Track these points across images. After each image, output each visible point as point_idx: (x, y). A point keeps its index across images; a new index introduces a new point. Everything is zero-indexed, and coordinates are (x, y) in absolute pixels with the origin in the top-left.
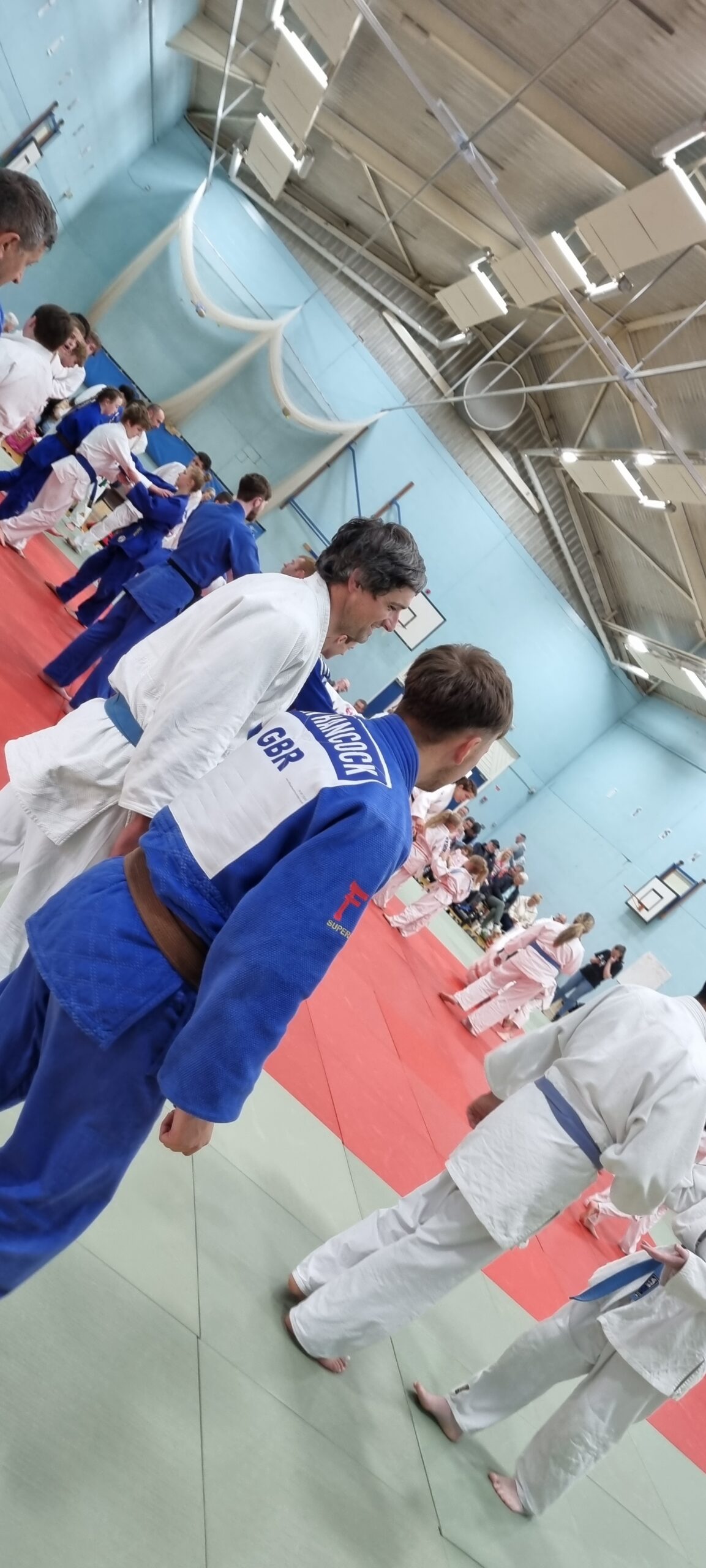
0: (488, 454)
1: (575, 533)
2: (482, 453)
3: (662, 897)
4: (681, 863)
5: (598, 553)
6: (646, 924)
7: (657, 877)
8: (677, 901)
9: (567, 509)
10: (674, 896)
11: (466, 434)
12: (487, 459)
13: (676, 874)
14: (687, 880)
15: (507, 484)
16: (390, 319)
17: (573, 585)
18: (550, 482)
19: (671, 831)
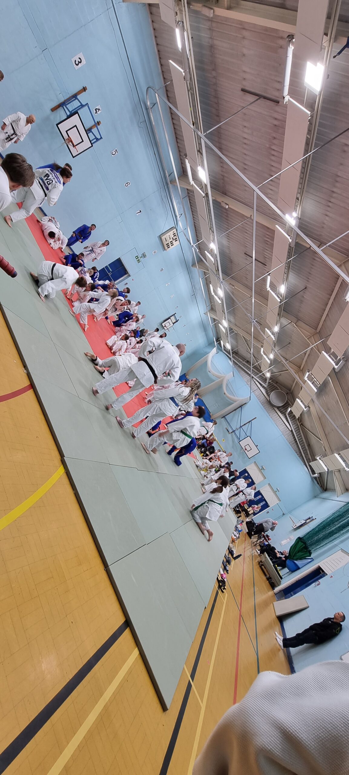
0: (278, 414)
1: (302, 438)
2: (276, 414)
5: (309, 445)
9: (300, 431)
11: (272, 409)
12: (277, 415)
15: (283, 422)
16: (255, 381)
17: (300, 452)
18: (295, 424)
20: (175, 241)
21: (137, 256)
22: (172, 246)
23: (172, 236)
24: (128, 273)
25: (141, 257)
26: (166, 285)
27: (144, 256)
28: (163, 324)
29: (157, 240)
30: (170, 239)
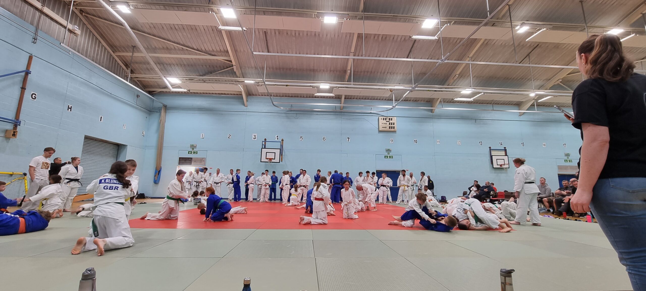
20: (392, 120)
21: (385, 156)
22: (394, 124)
23: (385, 121)
24: (399, 171)
25: (389, 154)
26: (438, 143)
27: (388, 151)
28: (495, 166)
29: (381, 134)
30: (386, 124)
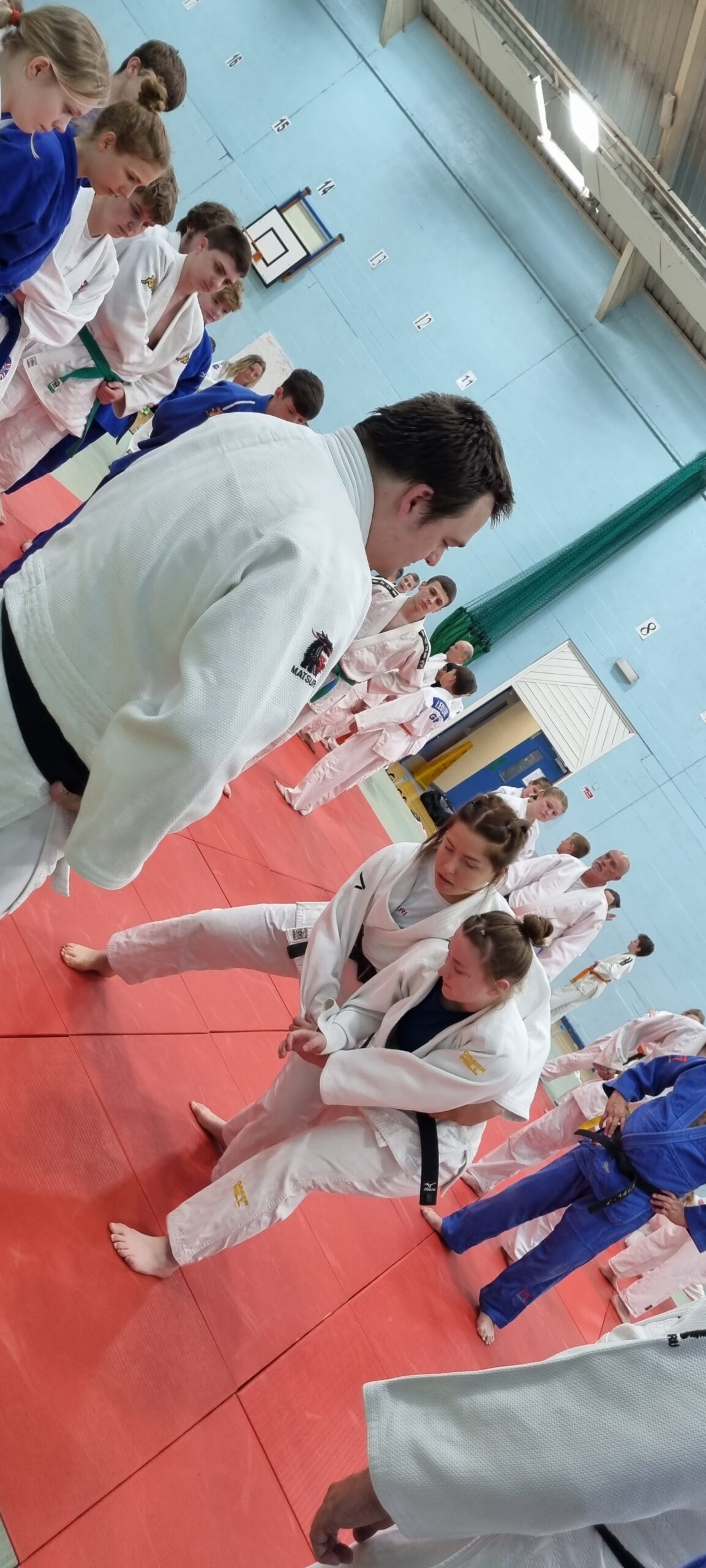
3: (287, 251)
4: (308, 191)
6: (267, 286)
7: (275, 207)
8: (308, 259)
10: (305, 254)
13: (299, 206)
14: (320, 231)
19: (287, 120)
